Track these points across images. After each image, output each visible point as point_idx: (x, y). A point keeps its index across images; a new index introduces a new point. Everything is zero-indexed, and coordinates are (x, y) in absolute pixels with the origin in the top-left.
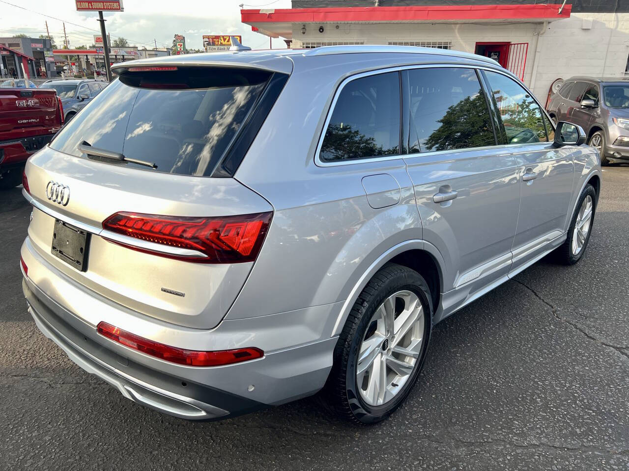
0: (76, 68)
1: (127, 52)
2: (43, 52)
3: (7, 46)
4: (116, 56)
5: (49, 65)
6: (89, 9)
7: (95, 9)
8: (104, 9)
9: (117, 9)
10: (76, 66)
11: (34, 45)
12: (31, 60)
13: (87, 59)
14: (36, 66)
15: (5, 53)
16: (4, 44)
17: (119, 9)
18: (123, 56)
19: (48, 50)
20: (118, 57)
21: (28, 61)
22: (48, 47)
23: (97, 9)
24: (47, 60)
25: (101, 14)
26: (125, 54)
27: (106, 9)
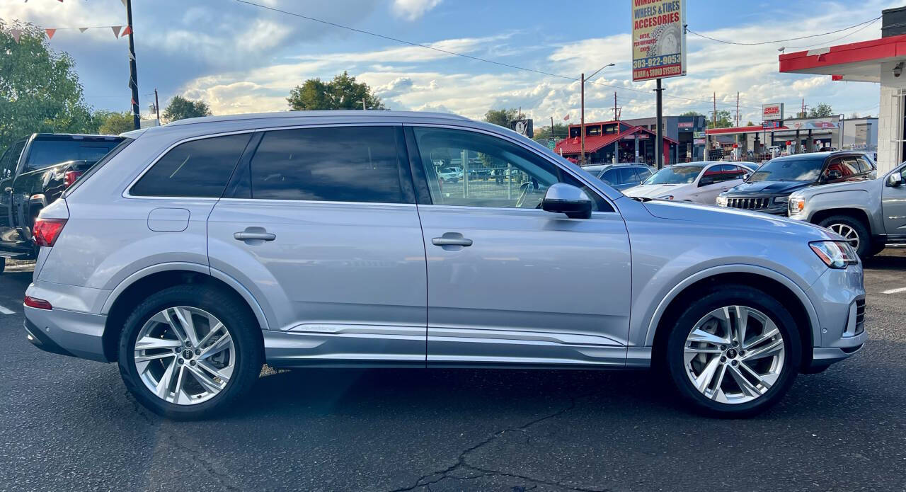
0: (738, 152)
1: (814, 125)
2: (692, 133)
3: (649, 128)
4: (798, 131)
5: (697, 149)
6: (646, 78)
7: (652, 77)
8: (662, 75)
9: (678, 74)
10: (739, 148)
11: (681, 125)
12: (674, 144)
13: (757, 138)
14: (679, 152)
15: (643, 136)
16: (646, 127)
17: (680, 73)
18: (810, 130)
19: (700, 130)
20: (801, 133)
21: (670, 145)
22: (700, 125)
23: (655, 76)
24: (695, 142)
25: (659, 82)
26: (812, 127)
27: (665, 75)
